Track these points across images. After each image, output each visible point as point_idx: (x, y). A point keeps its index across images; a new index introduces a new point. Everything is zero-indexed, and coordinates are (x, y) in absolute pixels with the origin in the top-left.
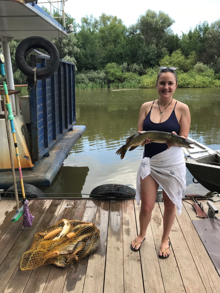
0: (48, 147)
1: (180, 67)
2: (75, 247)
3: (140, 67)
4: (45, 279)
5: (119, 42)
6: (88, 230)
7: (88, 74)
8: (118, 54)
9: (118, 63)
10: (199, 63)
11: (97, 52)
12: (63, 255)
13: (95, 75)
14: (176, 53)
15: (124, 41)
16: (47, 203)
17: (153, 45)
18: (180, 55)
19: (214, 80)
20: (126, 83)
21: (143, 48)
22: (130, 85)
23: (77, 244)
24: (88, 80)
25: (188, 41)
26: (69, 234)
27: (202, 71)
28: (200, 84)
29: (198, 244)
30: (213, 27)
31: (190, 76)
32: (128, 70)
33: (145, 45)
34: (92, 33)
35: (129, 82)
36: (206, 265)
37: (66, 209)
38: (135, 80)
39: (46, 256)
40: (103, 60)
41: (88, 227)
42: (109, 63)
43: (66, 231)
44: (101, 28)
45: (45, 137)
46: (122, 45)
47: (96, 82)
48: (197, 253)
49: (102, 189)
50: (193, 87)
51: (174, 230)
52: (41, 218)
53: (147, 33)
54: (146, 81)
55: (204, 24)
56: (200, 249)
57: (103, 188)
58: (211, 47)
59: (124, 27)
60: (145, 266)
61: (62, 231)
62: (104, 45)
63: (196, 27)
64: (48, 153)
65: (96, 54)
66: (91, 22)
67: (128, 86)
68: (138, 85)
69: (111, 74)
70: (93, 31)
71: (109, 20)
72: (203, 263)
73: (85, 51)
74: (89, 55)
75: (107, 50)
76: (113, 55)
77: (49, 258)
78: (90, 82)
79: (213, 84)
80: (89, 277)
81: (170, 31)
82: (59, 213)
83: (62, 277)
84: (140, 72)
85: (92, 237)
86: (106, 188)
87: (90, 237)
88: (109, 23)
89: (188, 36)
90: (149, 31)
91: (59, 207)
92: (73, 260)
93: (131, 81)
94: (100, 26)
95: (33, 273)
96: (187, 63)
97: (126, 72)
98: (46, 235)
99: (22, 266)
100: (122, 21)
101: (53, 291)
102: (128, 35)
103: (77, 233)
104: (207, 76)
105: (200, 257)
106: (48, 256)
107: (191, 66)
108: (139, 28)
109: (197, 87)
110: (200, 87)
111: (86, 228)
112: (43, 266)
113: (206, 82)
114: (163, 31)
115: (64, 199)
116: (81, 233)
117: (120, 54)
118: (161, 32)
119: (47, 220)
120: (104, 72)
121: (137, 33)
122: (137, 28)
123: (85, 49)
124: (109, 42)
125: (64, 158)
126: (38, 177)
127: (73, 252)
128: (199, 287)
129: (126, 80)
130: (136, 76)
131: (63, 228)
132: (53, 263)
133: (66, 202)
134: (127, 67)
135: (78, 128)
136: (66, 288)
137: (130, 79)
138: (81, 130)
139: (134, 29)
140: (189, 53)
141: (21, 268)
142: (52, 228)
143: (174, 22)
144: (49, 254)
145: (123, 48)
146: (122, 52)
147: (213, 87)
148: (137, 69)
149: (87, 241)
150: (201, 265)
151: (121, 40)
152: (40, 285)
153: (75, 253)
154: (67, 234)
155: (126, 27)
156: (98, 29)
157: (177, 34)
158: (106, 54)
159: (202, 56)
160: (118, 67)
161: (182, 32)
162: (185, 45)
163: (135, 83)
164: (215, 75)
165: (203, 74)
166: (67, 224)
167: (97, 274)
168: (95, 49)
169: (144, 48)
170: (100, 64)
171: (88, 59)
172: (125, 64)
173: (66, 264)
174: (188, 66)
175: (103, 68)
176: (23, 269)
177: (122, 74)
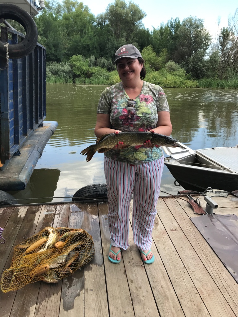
0: (19, 144)
1: (151, 65)
2: (67, 258)
3: (109, 61)
4: (35, 300)
5: (86, 32)
6: (79, 237)
7: (50, 66)
8: (84, 45)
9: (85, 56)
10: (170, 62)
11: (60, 42)
12: (53, 269)
13: (59, 67)
14: (147, 49)
15: (92, 31)
16: (23, 211)
17: (123, 39)
18: (151, 51)
19: (185, 80)
20: (94, 79)
21: (112, 41)
22: (98, 81)
23: (69, 254)
24: (50, 73)
25: (159, 37)
26: (57, 243)
27: (174, 70)
28: (171, 84)
29: (202, 241)
30: (184, 25)
31: (161, 74)
32: (96, 65)
33: (114, 37)
34: (55, 19)
35: (96, 77)
36: (214, 263)
37: (46, 215)
38: (103, 76)
39: (33, 272)
40: (68, 51)
41: (79, 234)
42: (75, 56)
43: (53, 240)
44: (65, 14)
45: (16, 131)
46: (90, 35)
47: (59, 76)
48: (202, 251)
49: (87, 190)
50: (164, 87)
51: (174, 229)
52: (18, 228)
53: (117, 25)
54: (115, 77)
55: (175, 21)
56: (205, 247)
57: (89, 189)
58: (183, 45)
59: (91, 16)
60: (150, 271)
61: (48, 240)
62: (68, 35)
63: (168, 23)
64: (19, 151)
65: (59, 44)
66: (53, 7)
67: (96, 82)
68: (107, 81)
69: (76, 67)
70: (56, 17)
71: (74, 6)
72: (210, 261)
73: (47, 39)
74: (51, 45)
75: (73, 40)
76: (79, 46)
77: (37, 274)
78: (53, 75)
79: (184, 85)
80: (89, 291)
81: (141, 25)
82: (39, 221)
83: (55, 295)
84: (109, 67)
85: (86, 244)
86: (92, 189)
87: (84, 244)
88: (74, 10)
89: (159, 32)
90: (119, 23)
91: (37, 214)
92: (68, 274)
93: (99, 76)
94: (63, 12)
95: (17, 294)
96: (158, 61)
97: (93, 66)
98: (28, 247)
99: (2, 287)
100: (89, 9)
101: (47, 313)
102: (96, 25)
103: (66, 242)
104: (179, 76)
105: (206, 256)
106: (35, 273)
107: (163, 64)
108: (108, 18)
109: (168, 87)
110: (171, 87)
111: (77, 235)
112: (29, 284)
113: (177, 82)
114: (134, 25)
115: (43, 205)
116: (72, 242)
117: (86, 46)
118: (132, 25)
119: (25, 230)
120: (69, 65)
121: (106, 24)
122: (105, 18)
123: (47, 37)
124: (74, 32)
125: (38, 157)
126: (10, 178)
127: (65, 264)
128: (211, 288)
129: (93, 75)
130: (104, 71)
131: (48, 238)
132: (42, 279)
133: (45, 208)
134: (95, 61)
135: (49, 124)
136: (63, 307)
137: (98, 74)
138: (52, 127)
139: (102, 19)
140: (160, 50)
141: (2, 290)
142: (35, 238)
143: (146, 16)
144: (37, 269)
145: (90, 39)
146: (89, 43)
147: (184, 87)
148: (105, 64)
149: (80, 250)
150: (209, 263)
151: (88, 30)
152: (30, 308)
153: (68, 265)
154: (55, 243)
155: (94, 17)
156: (61, 15)
157: (148, 29)
158: (71, 44)
159: (173, 54)
160: (84, 60)
161: (154, 27)
162: (156, 41)
163: (103, 79)
164: (186, 75)
165: (174, 73)
166: (53, 233)
167: (98, 286)
168: (59, 38)
169: (114, 41)
170: (64, 55)
171: (51, 49)
172: (93, 58)
173: (59, 279)
174: (159, 64)
175: (68, 61)
176: (5, 291)
177: (89, 68)
